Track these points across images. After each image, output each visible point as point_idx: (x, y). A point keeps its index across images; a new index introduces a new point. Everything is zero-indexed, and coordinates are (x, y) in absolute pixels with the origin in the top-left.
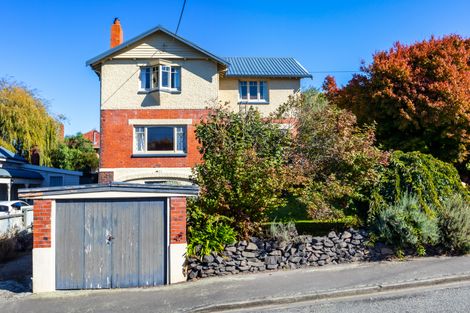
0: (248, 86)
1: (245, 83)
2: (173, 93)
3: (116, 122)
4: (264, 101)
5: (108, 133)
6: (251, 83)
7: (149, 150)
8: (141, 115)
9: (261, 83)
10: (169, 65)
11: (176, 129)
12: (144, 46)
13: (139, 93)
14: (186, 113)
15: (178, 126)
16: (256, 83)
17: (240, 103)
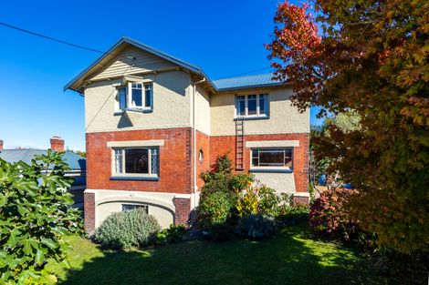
0: (246, 100)
1: (243, 97)
2: (145, 112)
3: (97, 145)
4: (264, 115)
5: (92, 155)
6: (249, 96)
7: (127, 172)
8: (118, 137)
9: (261, 95)
10: (141, 81)
11: (150, 151)
12: (118, 63)
13: (116, 114)
14: (158, 133)
15: (153, 148)
16: (255, 96)
17: (235, 120)
